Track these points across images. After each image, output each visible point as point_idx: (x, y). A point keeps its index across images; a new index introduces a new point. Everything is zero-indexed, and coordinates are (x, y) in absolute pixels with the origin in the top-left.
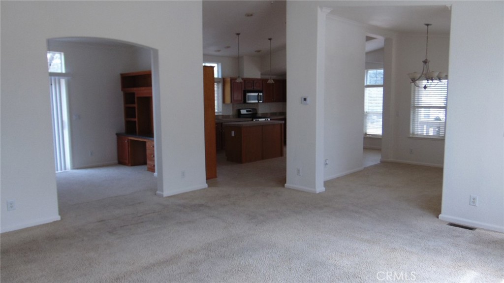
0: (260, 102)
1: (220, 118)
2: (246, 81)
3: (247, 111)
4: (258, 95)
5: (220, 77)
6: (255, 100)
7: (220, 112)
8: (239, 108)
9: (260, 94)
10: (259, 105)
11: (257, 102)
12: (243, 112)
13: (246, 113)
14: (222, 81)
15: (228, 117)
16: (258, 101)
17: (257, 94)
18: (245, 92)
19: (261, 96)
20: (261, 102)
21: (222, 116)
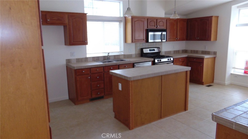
0: (163, 41)
1: (122, 58)
2: (149, 20)
3: (150, 50)
4: (162, 34)
5: (122, 16)
6: (158, 39)
7: (122, 52)
8: (142, 47)
9: (163, 33)
10: (163, 44)
11: (160, 41)
12: (146, 51)
13: (149, 52)
14: (124, 20)
15: (130, 56)
16: (162, 40)
17: (160, 33)
18: (147, 31)
19: (164, 35)
20: (165, 41)
21: (124, 55)
